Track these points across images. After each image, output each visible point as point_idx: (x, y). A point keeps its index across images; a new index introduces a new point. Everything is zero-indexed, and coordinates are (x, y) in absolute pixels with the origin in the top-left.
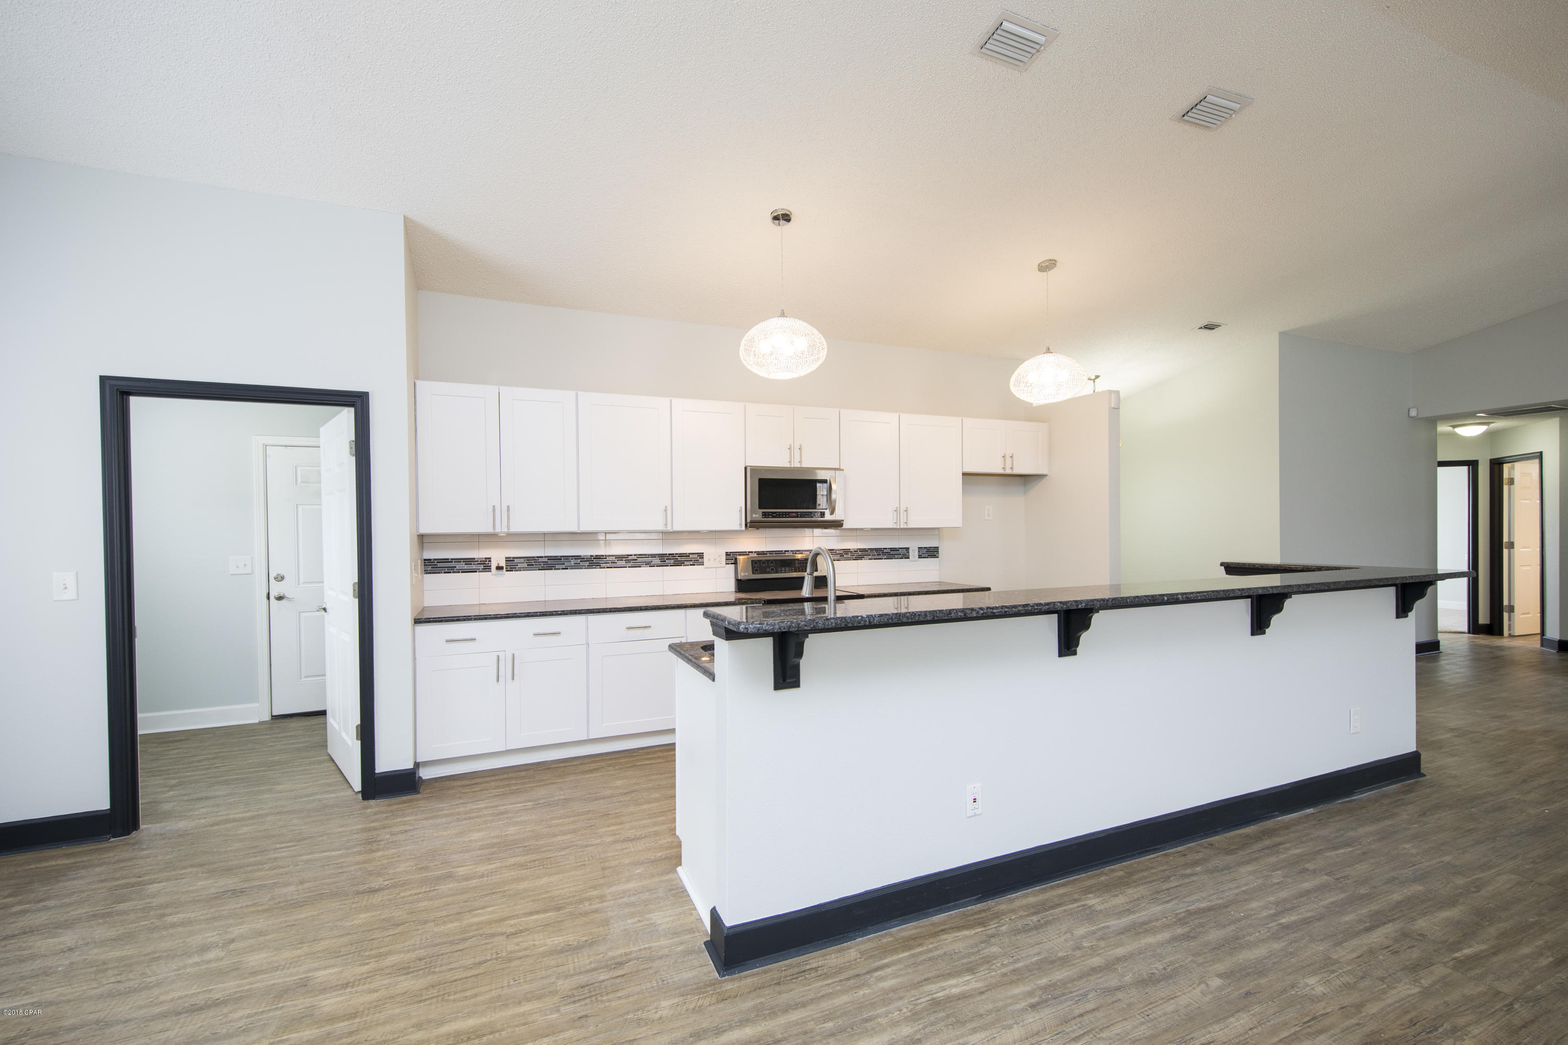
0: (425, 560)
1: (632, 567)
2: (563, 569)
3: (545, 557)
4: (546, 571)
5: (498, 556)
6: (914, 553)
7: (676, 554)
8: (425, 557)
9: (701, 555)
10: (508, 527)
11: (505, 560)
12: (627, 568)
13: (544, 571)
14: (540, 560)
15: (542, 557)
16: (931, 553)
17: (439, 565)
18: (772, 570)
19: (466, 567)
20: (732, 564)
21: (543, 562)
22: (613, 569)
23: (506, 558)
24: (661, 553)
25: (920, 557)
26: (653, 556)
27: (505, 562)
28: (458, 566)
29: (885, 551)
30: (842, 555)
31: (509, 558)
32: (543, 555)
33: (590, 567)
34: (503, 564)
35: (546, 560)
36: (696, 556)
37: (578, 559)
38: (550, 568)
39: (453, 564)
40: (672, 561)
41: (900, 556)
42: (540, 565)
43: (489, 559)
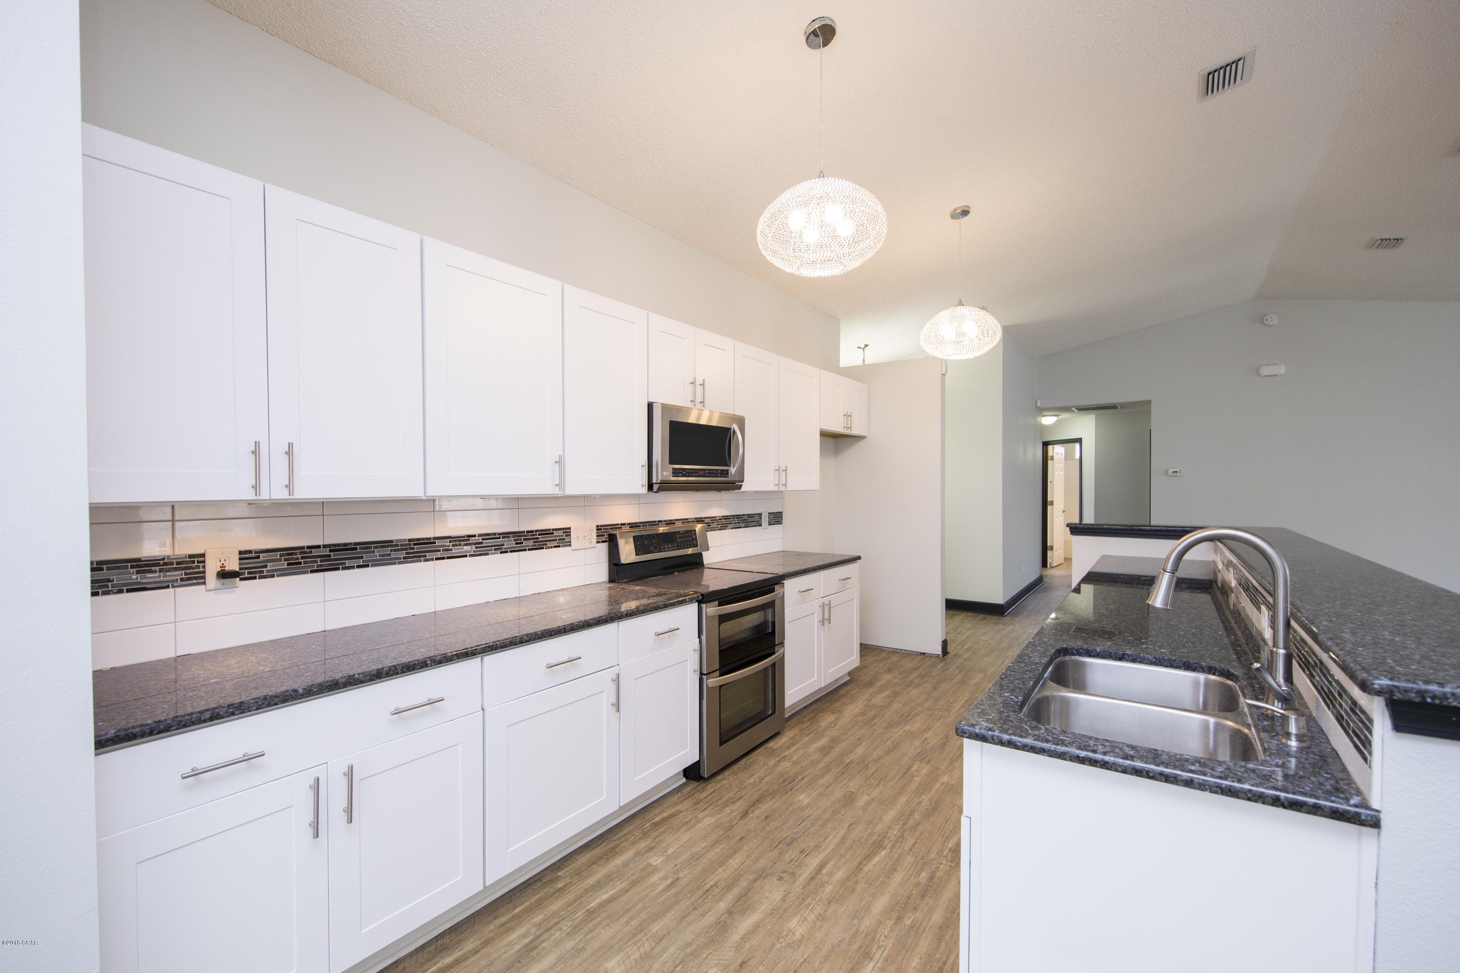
1: (475, 555)
2: (359, 567)
3: (325, 546)
4: (327, 574)
6: (765, 520)
7: (537, 531)
9: (567, 531)
10: (289, 487)
11: (237, 556)
12: (468, 558)
13: (321, 574)
14: (315, 552)
15: (318, 547)
16: (776, 518)
18: (655, 548)
19: (140, 578)
20: (603, 542)
21: (319, 556)
22: (446, 561)
23: (241, 553)
24: (516, 530)
25: (769, 524)
26: (506, 535)
27: (237, 561)
31: (246, 552)
32: (320, 543)
33: (407, 560)
34: (233, 565)
35: (326, 552)
36: (561, 533)
37: (388, 546)
38: (334, 567)
40: (531, 543)
41: (753, 524)
42: (316, 562)
43: (201, 558)
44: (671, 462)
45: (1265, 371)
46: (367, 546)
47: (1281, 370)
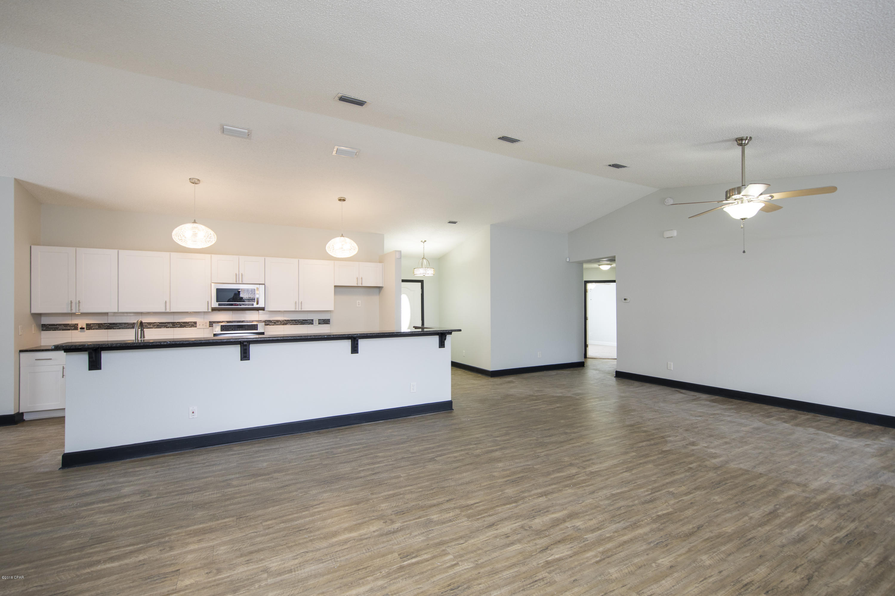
0: (42, 325)
1: (156, 328)
2: (117, 329)
3: (108, 323)
4: (109, 330)
5: (82, 322)
6: (316, 322)
7: (180, 322)
8: (43, 323)
9: (195, 323)
12: (154, 329)
13: (107, 330)
14: (106, 325)
15: (106, 323)
16: (326, 322)
17: (50, 327)
18: (232, 329)
19: (64, 328)
23: (86, 324)
24: (173, 322)
25: (319, 323)
26: (168, 323)
28: (60, 327)
29: (300, 321)
30: (275, 323)
31: (88, 324)
34: (85, 326)
35: (109, 325)
36: (193, 323)
38: (110, 328)
39: (57, 326)
40: (179, 326)
41: (308, 323)
42: (105, 327)
43: (77, 324)
44: (217, 302)
45: (667, 234)
46: (120, 324)
47: (675, 233)
